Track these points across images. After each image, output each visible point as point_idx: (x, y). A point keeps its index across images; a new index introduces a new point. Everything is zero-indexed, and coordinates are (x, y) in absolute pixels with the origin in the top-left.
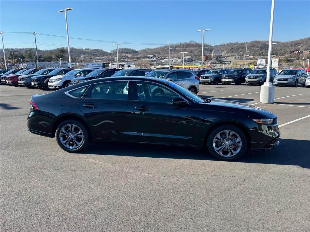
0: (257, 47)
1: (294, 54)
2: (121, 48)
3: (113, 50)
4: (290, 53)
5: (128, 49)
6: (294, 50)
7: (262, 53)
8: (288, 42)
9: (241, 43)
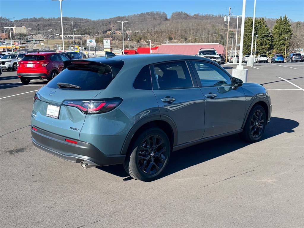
1: (107, 33)
4: (104, 33)
6: (106, 30)
8: (99, 20)
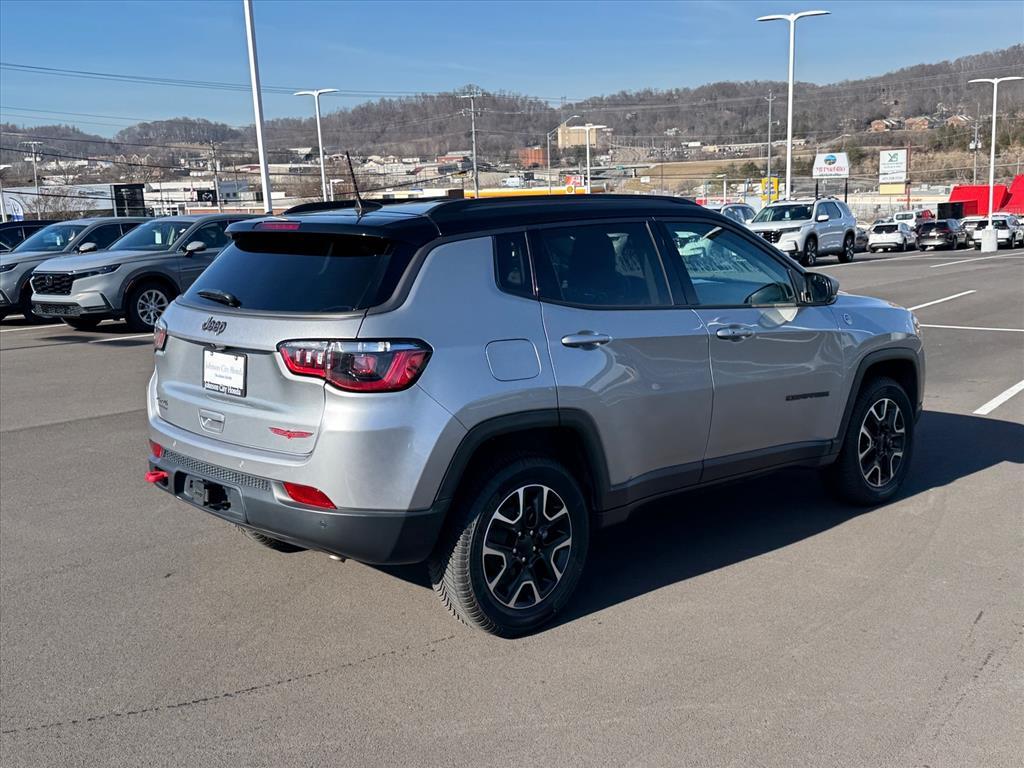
0: (728, 109)
1: (873, 130)
2: (164, 120)
3: (130, 129)
4: (858, 129)
5: (193, 124)
6: (870, 118)
7: (753, 132)
8: (841, 85)
9: (665, 92)
